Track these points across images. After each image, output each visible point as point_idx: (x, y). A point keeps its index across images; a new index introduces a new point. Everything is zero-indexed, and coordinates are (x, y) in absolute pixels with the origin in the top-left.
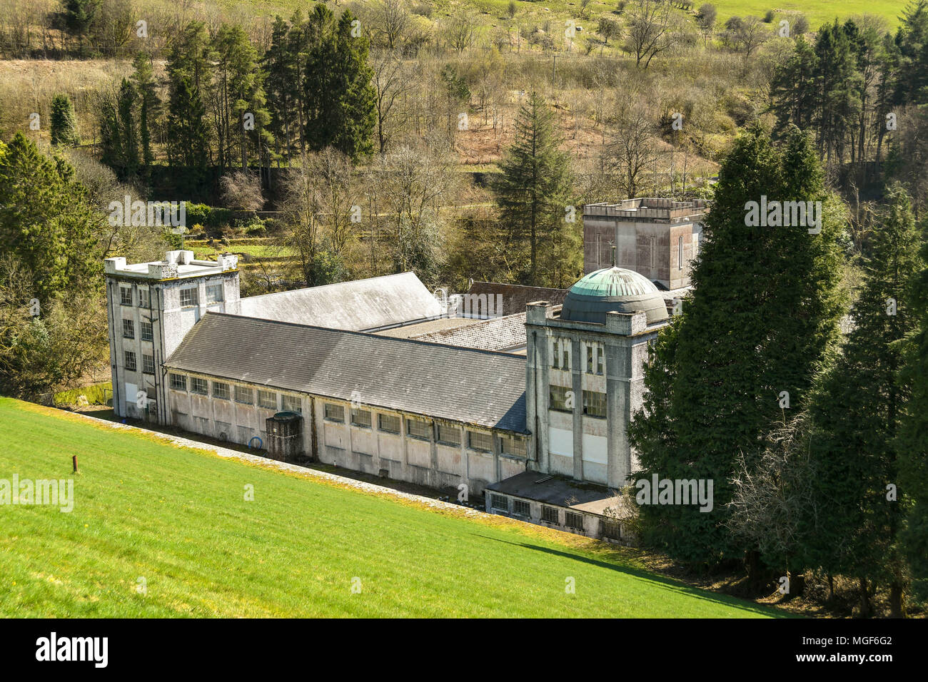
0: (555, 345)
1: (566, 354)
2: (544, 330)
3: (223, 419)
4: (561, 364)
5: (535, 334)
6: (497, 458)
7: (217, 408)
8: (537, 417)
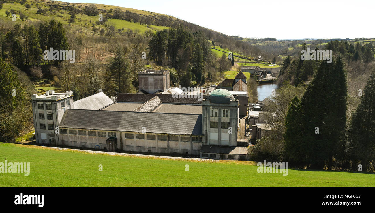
0: (213, 111)
1: (216, 113)
2: (210, 107)
3: (83, 141)
4: (214, 115)
5: (206, 108)
6: (192, 143)
7: (80, 138)
8: (206, 130)
